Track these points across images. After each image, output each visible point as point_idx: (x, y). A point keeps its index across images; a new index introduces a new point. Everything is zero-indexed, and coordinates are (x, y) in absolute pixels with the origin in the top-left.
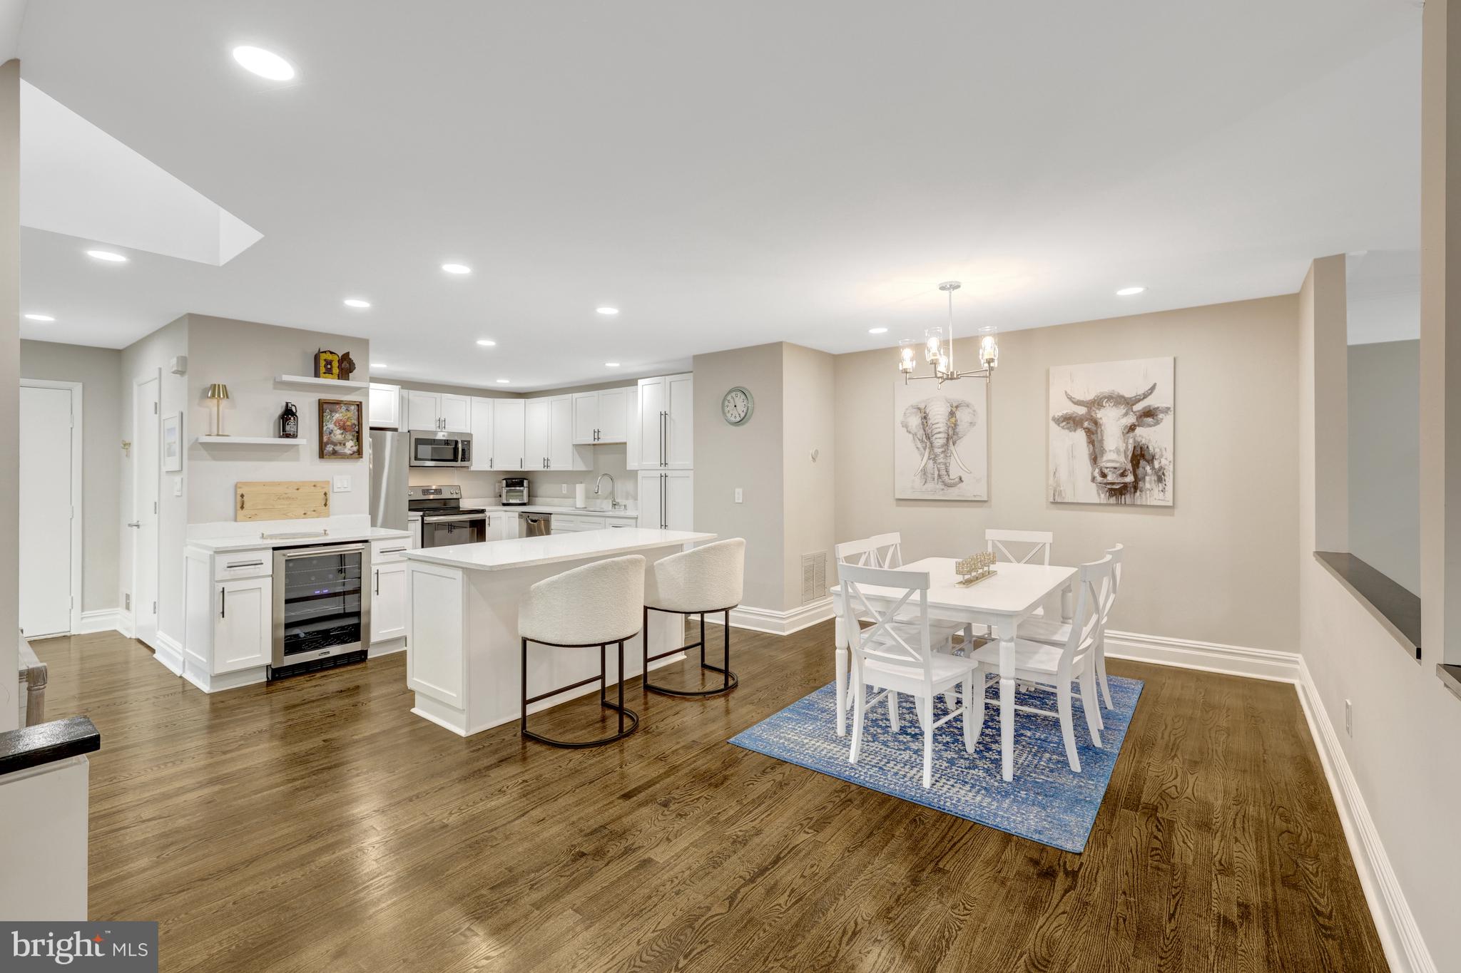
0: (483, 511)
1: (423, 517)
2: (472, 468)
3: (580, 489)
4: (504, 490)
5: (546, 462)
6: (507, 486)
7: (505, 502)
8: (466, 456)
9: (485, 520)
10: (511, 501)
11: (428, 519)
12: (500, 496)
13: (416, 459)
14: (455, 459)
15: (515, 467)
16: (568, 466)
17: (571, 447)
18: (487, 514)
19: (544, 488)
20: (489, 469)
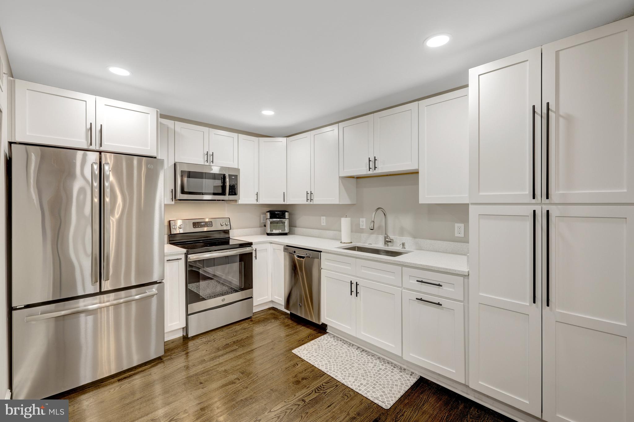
0: (250, 244)
1: (186, 255)
2: (240, 202)
3: (345, 223)
4: (268, 222)
5: (310, 195)
6: (271, 218)
7: (269, 232)
8: (233, 191)
9: (251, 254)
10: (275, 232)
11: (193, 257)
12: (265, 226)
13: (183, 192)
14: (223, 193)
15: (277, 200)
16: (335, 200)
17: (337, 180)
18: (254, 247)
19: (302, 220)
20: (255, 202)
